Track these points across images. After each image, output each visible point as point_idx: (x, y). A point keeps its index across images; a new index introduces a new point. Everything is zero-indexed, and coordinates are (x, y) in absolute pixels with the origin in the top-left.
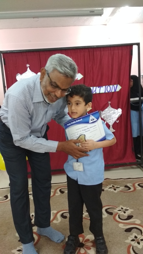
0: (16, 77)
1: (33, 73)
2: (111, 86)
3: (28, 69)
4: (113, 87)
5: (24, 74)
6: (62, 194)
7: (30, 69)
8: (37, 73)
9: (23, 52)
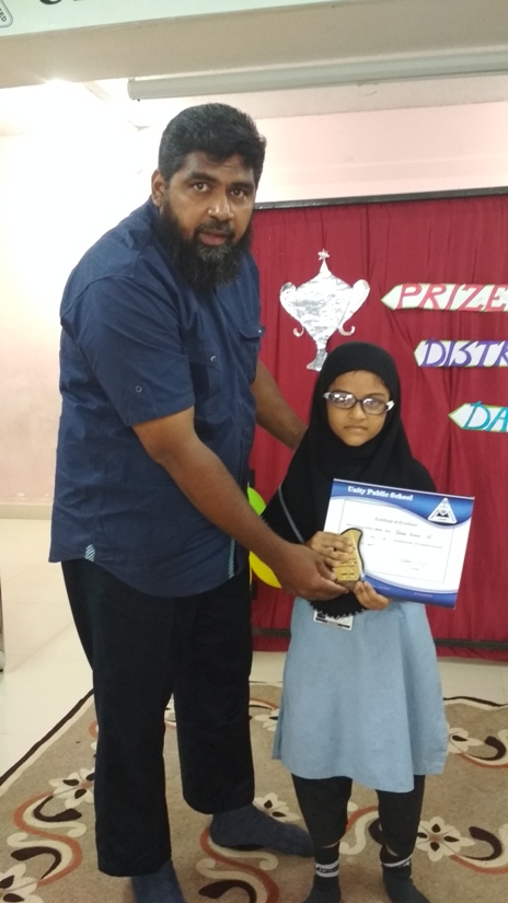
0: (279, 295)
1: (339, 281)
3: (324, 267)
5: (307, 286)
7: (330, 269)
8: (351, 283)
9: (312, 208)
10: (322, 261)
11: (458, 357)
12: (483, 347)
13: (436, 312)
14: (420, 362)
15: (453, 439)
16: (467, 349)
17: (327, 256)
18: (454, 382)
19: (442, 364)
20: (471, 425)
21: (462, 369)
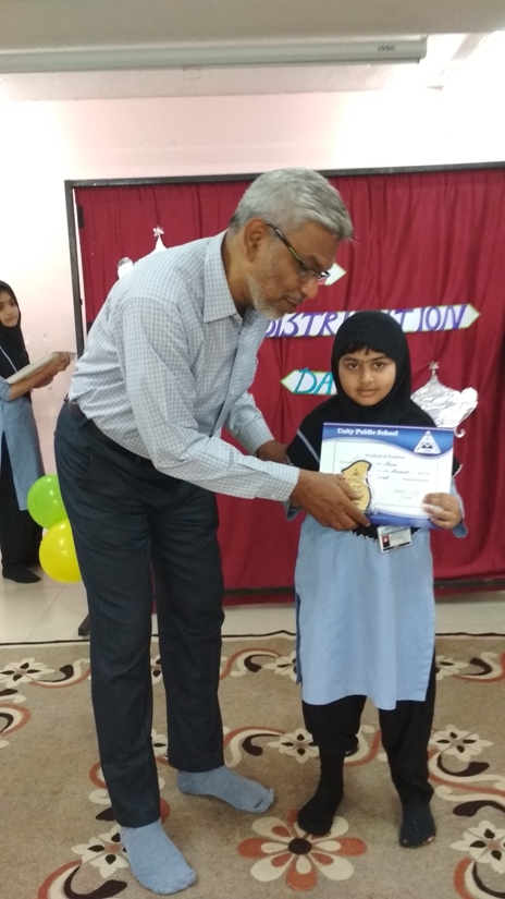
0: (117, 269)
2: (443, 309)
3: (159, 243)
4: (450, 311)
6: (252, 673)
7: (165, 244)
9: (144, 186)
10: (157, 238)
11: (287, 328)
12: (308, 318)
15: (285, 403)
16: (294, 320)
17: (162, 232)
18: (284, 352)
19: (272, 335)
20: (301, 389)
21: (290, 338)
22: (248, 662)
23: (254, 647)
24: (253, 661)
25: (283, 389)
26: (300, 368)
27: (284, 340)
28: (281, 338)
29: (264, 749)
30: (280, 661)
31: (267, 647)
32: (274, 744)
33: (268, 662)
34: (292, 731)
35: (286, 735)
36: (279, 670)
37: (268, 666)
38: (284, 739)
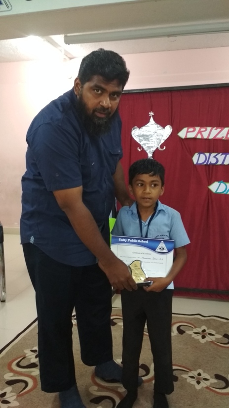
0: (131, 132)
1: (158, 126)
3: (152, 119)
5: (144, 128)
6: (180, 335)
7: (154, 120)
8: (164, 127)
9: (146, 92)
10: (151, 117)
11: (213, 160)
12: (224, 156)
13: (202, 140)
14: (195, 162)
15: (210, 198)
16: (216, 157)
17: (153, 114)
18: (211, 172)
19: (205, 164)
20: (219, 191)
21: (214, 166)
22: (178, 328)
23: (184, 321)
24: (181, 328)
25: (210, 191)
26: (218, 180)
27: (211, 167)
28: (209, 165)
29: (179, 378)
30: (195, 330)
31: (190, 322)
32: (185, 376)
33: (189, 330)
34: (195, 370)
35: (192, 372)
36: (194, 335)
37: (188, 332)
38: (191, 374)
